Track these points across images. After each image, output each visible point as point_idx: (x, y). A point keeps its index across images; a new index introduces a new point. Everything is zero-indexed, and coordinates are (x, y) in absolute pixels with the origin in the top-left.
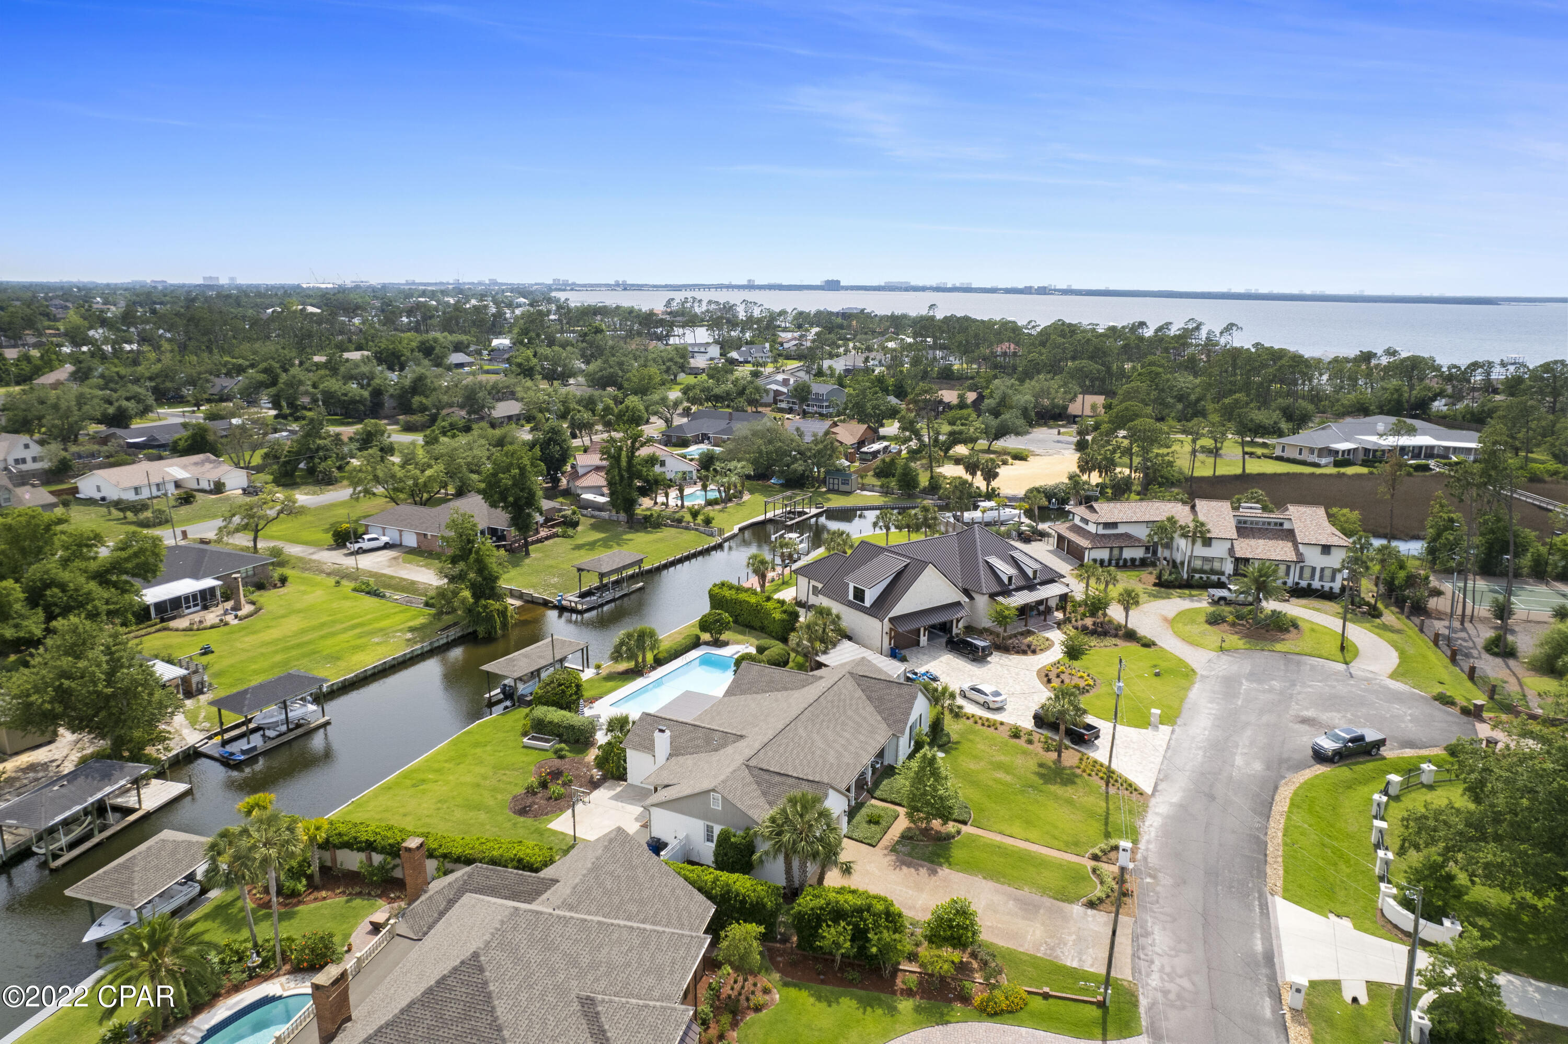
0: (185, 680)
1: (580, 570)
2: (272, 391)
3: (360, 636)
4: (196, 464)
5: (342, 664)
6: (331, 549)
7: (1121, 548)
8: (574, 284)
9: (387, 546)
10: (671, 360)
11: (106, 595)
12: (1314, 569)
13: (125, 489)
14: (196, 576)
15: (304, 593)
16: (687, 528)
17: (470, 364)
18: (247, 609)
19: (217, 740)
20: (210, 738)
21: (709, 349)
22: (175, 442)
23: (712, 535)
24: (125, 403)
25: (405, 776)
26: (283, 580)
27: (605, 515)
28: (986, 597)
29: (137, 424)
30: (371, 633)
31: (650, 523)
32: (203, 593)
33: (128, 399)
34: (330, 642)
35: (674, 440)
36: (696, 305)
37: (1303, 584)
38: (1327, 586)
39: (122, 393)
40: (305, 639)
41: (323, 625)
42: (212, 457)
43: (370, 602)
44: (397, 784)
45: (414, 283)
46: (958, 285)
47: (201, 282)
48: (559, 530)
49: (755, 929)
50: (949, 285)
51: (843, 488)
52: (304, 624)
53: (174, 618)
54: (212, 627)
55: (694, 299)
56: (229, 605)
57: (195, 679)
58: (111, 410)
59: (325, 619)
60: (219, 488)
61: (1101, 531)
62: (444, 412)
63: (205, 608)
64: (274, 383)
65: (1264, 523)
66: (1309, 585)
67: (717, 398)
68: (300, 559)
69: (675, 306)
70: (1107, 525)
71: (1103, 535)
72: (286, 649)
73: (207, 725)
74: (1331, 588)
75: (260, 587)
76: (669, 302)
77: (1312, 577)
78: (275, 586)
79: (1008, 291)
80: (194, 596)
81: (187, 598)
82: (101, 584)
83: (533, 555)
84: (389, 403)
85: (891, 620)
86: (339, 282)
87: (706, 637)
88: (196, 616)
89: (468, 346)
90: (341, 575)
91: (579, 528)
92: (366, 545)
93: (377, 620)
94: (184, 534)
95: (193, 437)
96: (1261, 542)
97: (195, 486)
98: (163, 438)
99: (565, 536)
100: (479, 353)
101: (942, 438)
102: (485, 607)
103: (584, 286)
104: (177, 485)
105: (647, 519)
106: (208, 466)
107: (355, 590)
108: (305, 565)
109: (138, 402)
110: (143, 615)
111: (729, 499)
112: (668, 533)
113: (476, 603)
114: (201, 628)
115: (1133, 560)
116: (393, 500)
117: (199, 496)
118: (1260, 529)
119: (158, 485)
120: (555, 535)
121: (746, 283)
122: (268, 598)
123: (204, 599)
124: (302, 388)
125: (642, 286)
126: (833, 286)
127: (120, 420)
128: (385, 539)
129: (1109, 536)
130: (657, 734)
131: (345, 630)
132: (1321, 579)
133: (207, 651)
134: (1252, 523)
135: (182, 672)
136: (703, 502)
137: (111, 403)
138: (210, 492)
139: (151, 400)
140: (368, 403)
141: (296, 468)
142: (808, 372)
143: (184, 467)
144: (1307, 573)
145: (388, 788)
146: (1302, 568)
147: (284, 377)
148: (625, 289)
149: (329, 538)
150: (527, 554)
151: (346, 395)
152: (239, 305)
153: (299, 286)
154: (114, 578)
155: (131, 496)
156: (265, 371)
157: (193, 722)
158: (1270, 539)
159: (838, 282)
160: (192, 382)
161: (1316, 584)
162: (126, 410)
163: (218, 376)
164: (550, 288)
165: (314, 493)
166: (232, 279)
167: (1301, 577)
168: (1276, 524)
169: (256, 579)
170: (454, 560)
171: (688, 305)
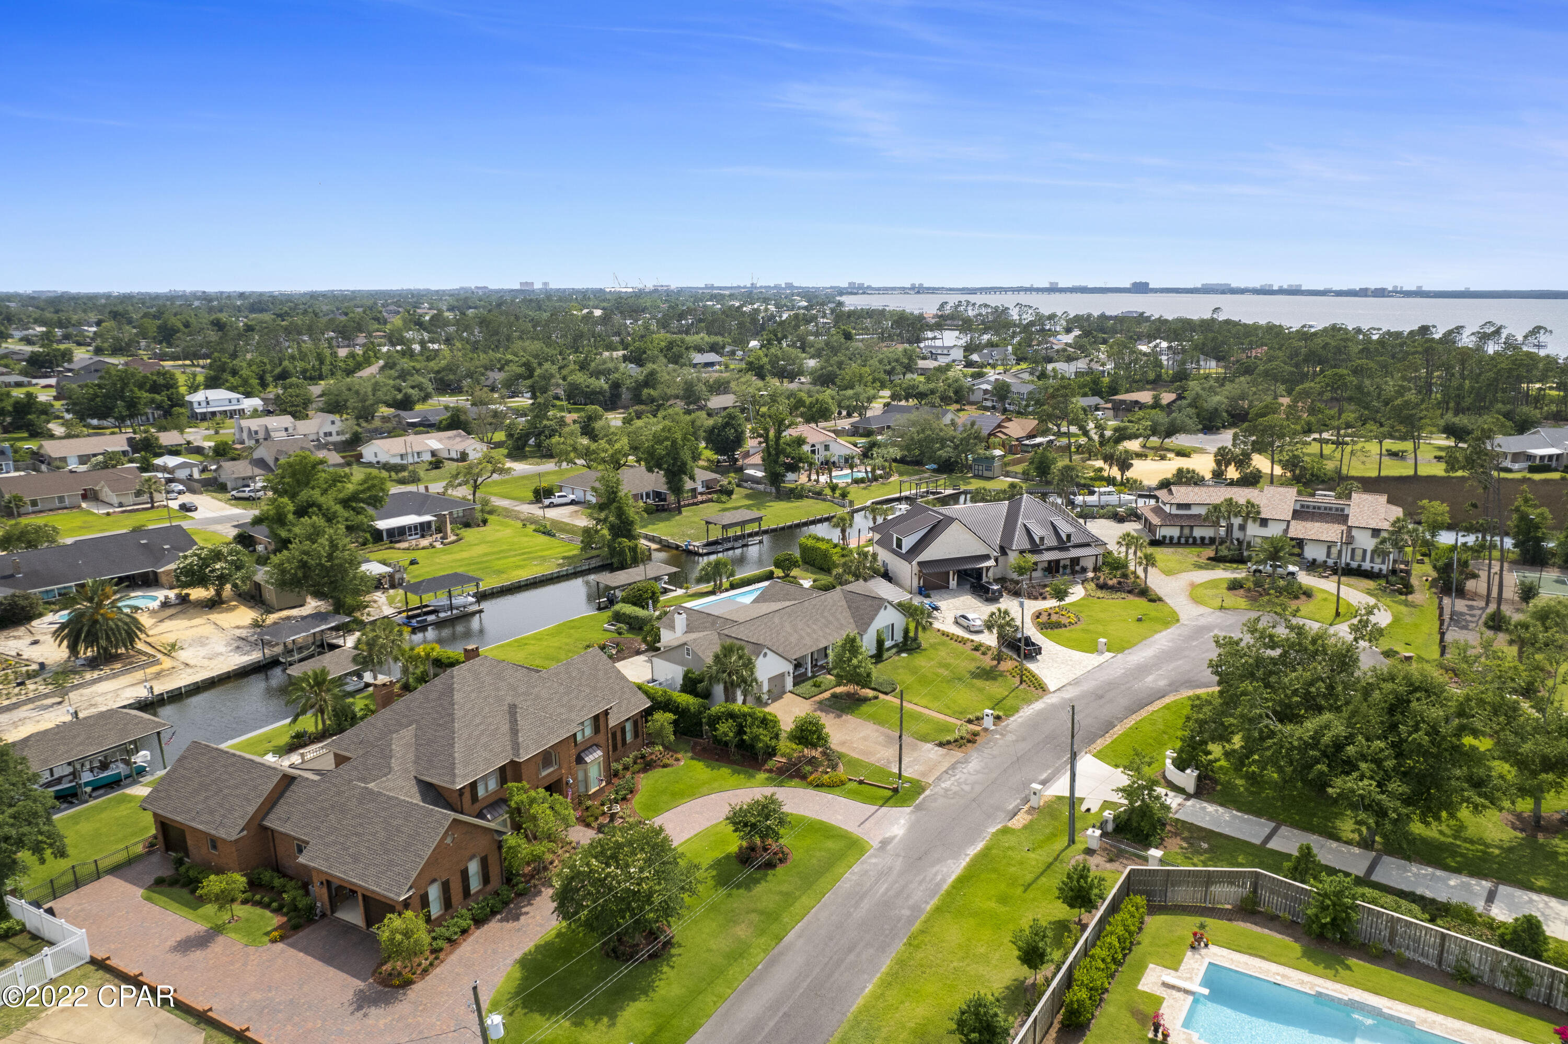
0: (391, 576)
1: (708, 523)
2: (529, 382)
3: (524, 560)
4: (449, 438)
5: (504, 576)
6: (531, 503)
7: (1192, 527)
8: (869, 287)
9: (573, 502)
10: (897, 361)
11: (346, 515)
12: (1365, 551)
13: (394, 456)
14: (419, 513)
15: (498, 531)
16: (824, 500)
17: (719, 363)
18: (452, 538)
19: (404, 614)
20: (400, 613)
21: (951, 352)
22: (441, 422)
23: (844, 506)
24: (411, 391)
25: (516, 641)
26: (485, 522)
27: (761, 487)
28: (1017, 553)
29: (418, 407)
30: (534, 558)
31: (796, 494)
32: (422, 524)
33: (413, 387)
34: (501, 562)
35: (861, 431)
36: (970, 308)
37: (1354, 565)
38: (1377, 567)
39: (410, 383)
40: (485, 559)
41: (501, 551)
42: (463, 433)
43: (545, 539)
44: (509, 645)
45: (712, 287)
46: (1285, 287)
47: (518, 287)
48: (715, 496)
49: (670, 716)
50: (1275, 288)
51: (986, 474)
52: (490, 550)
53: (399, 541)
54: (423, 548)
55: (968, 302)
56: (439, 536)
57: (397, 576)
58: (399, 396)
59: (505, 547)
60: (463, 457)
61: (1174, 511)
62: (670, 403)
63: (423, 536)
64: (531, 376)
65: (1326, 508)
66: (1360, 566)
67: (921, 396)
68: (506, 509)
69: (948, 310)
70: (1180, 506)
71: (1176, 515)
72: (470, 564)
73: (399, 605)
74: (1381, 570)
75: (467, 525)
76: (942, 306)
77: (1364, 560)
78: (478, 526)
79: (1340, 293)
80: (416, 527)
81: (410, 528)
82: (344, 507)
83: (684, 514)
84: (625, 395)
85: (919, 564)
86: (641, 286)
87: (779, 572)
88: (414, 542)
89: (723, 347)
90: (532, 520)
91: (734, 497)
92: (556, 501)
93: (542, 550)
94: (427, 488)
95: (452, 417)
96: (1317, 524)
97: (447, 456)
98: (434, 419)
99: (718, 501)
100: (733, 353)
101: (1108, 433)
102: (620, 543)
103: (879, 289)
104: (433, 454)
105: (792, 491)
106: (458, 439)
107: (535, 531)
108: (508, 514)
109: (421, 390)
110: (377, 536)
111: (875, 479)
112: (806, 502)
113: (614, 540)
114: (417, 548)
115: (1203, 539)
116: (589, 467)
117: (446, 463)
118: (1321, 514)
119: (418, 453)
120: (711, 500)
121: (1047, 286)
122: (469, 534)
123: (423, 529)
124: (553, 381)
125: (934, 289)
126: (1141, 288)
127: (405, 404)
128: (572, 497)
129: (1181, 516)
130: (676, 615)
131: (515, 556)
132: (1372, 561)
133: (413, 562)
134: (1314, 508)
135: (389, 569)
136: (850, 481)
137: (400, 390)
138: (457, 460)
139: (430, 388)
140: (608, 394)
141: (525, 444)
142: (1031, 374)
143: (440, 441)
144: (1359, 553)
145: (502, 646)
146: (1353, 550)
147: (538, 372)
148: (918, 292)
149: (530, 496)
150: (680, 513)
151: (588, 387)
152: (540, 309)
153: (601, 291)
154: (354, 504)
155: (397, 460)
156: (524, 364)
157: (391, 602)
158: (1327, 522)
159: (1147, 284)
160: (470, 375)
161: (1367, 565)
162: (410, 396)
163: (492, 370)
164: (842, 292)
165: (538, 464)
166: (545, 284)
167: (1352, 558)
168: (1337, 509)
169: (464, 520)
170: (601, 507)
171: (962, 308)
